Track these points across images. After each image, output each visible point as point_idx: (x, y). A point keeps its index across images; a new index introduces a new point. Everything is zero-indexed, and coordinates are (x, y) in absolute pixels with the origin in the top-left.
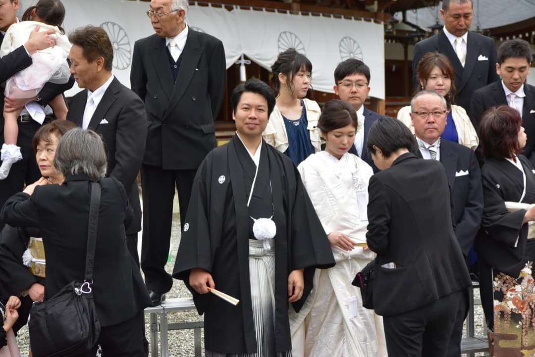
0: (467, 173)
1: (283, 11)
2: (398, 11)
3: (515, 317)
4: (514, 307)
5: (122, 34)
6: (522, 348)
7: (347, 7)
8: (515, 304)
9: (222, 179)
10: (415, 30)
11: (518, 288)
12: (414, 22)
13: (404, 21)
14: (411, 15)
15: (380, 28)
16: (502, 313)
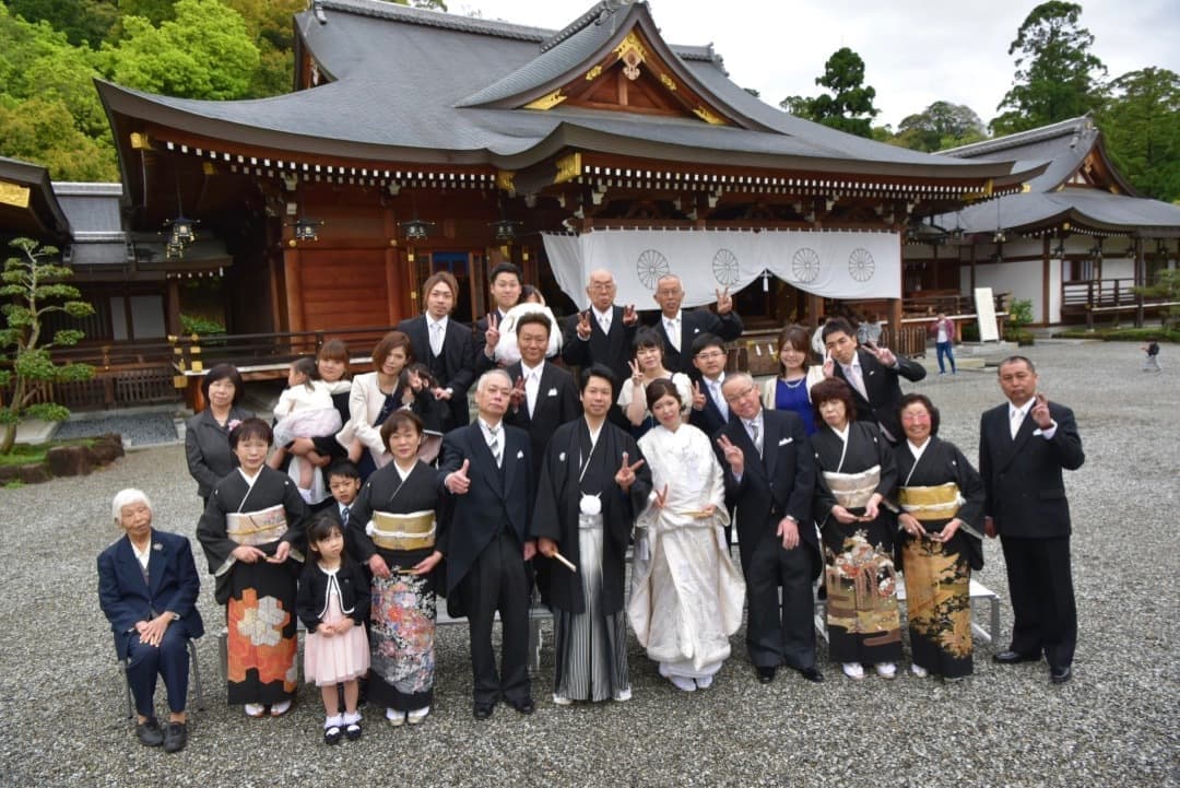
0: (790, 440)
1: (805, 229)
2: (926, 216)
3: (846, 582)
4: (844, 573)
5: (664, 263)
6: (856, 609)
7: (865, 221)
8: (844, 569)
9: (562, 456)
10: (940, 232)
11: (848, 555)
12: (940, 225)
13: (932, 225)
14: (938, 220)
15: (897, 237)
16: (833, 577)
